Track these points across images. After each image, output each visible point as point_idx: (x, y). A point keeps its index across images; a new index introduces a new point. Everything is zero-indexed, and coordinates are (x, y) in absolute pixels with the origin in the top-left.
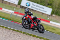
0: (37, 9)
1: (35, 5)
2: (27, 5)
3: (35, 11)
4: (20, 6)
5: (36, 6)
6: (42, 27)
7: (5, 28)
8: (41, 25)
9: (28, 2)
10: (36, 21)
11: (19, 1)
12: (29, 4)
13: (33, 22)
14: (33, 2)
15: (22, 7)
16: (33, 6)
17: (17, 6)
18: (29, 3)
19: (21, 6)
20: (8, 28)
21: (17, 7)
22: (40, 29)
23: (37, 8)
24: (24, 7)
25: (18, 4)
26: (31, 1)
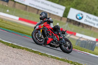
0: (94, 24)
1: (91, 18)
2: (78, 17)
3: (91, 27)
4: (66, 19)
5: (93, 20)
6: (67, 43)
7: (42, 54)
8: (67, 40)
9: (79, 13)
10: (58, 32)
11: (65, 11)
12: (81, 16)
13: (53, 35)
14: (87, 12)
15: (70, 21)
16: (88, 19)
17: (61, 18)
18: (82, 14)
19: (68, 19)
20: (46, 55)
21: (62, 21)
22: (65, 46)
23: (94, 22)
24: (73, 21)
25: (63, 16)
26: (84, 11)
